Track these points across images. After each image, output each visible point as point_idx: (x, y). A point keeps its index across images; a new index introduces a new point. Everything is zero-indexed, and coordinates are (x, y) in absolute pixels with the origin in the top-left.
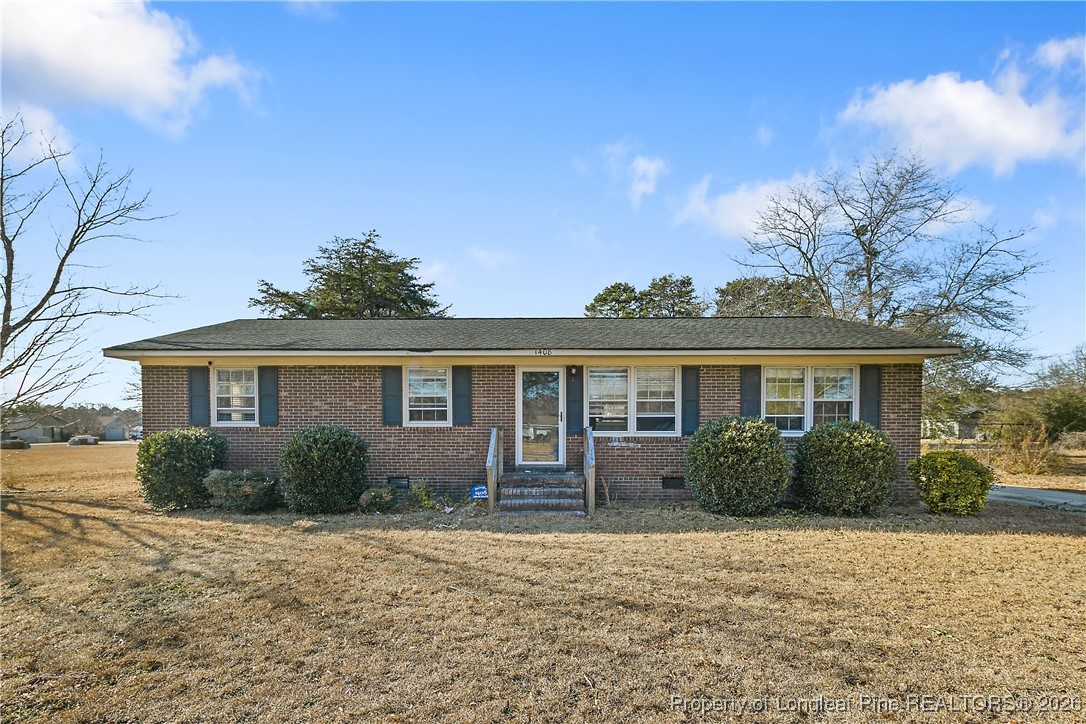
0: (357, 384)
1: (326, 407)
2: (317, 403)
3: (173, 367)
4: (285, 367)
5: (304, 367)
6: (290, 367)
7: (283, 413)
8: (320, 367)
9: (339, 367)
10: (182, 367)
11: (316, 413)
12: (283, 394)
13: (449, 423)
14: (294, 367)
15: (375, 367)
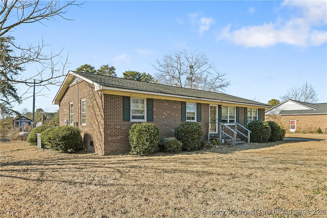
0: (175, 107)
1: (167, 115)
2: (164, 113)
3: (117, 96)
4: (155, 99)
5: (161, 100)
6: (157, 100)
7: (154, 117)
8: (165, 100)
9: (170, 101)
10: (120, 96)
11: (164, 117)
12: (154, 109)
13: (195, 121)
14: (158, 99)
15: (179, 101)
